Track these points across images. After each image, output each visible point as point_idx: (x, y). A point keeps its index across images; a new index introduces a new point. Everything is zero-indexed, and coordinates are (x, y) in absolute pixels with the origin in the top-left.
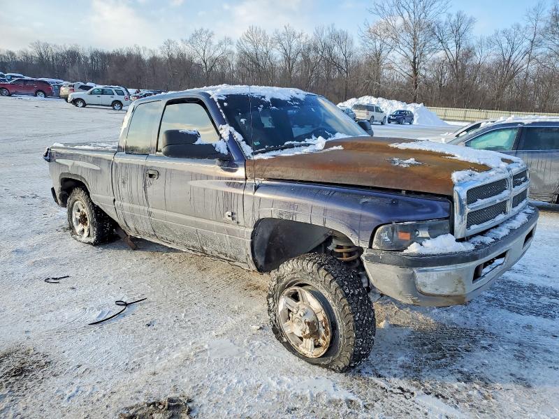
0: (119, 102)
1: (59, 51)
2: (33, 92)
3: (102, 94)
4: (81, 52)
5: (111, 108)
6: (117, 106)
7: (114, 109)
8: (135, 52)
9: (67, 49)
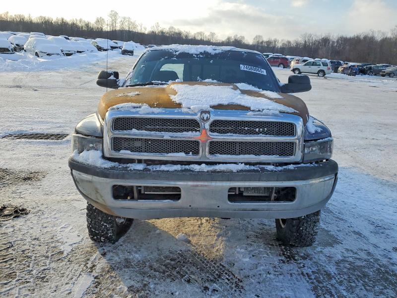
0: (323, 71)
1: (317, 39)
2: (278, 65)
3: (313, 65)
4: (331, 38)
5: (317, 75)
6: (321, 74)
7: (319, 76)
8: (370, 35)
9: (323, 37)
